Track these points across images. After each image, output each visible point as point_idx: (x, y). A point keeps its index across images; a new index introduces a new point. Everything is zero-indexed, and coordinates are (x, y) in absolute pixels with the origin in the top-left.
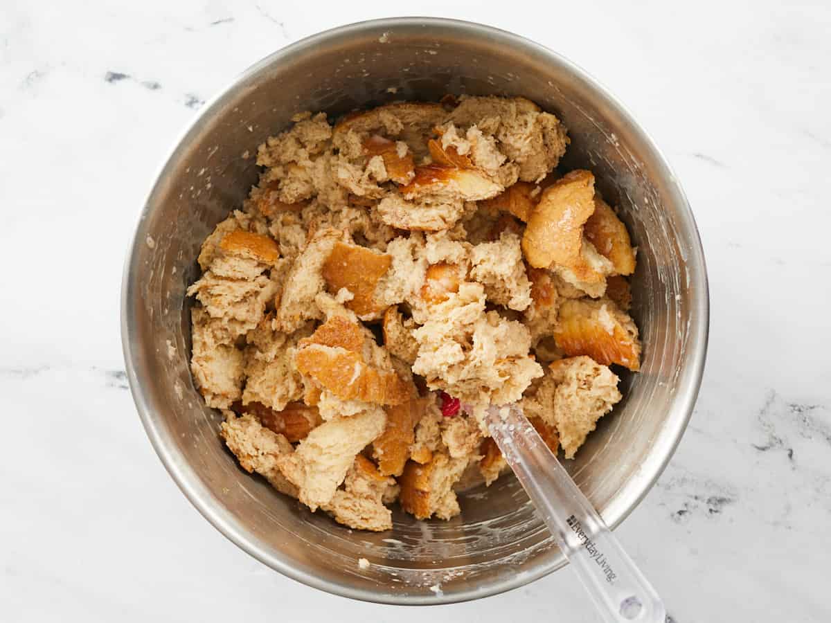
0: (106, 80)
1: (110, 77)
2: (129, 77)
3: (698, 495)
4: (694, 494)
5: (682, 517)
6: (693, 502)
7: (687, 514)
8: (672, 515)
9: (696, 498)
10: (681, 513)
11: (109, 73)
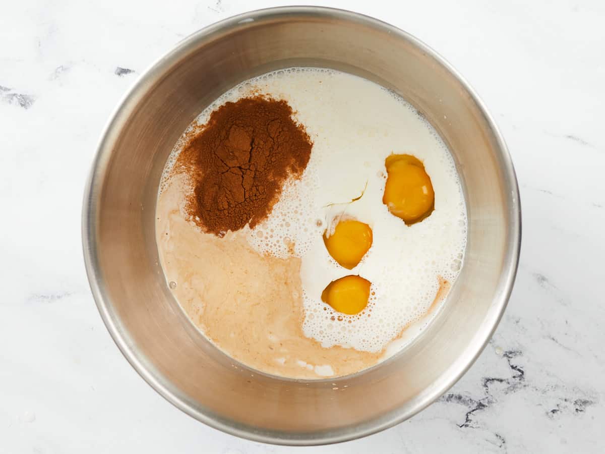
0: (115, 73)
1: (119, 71)
2: (134, 71)
3: (567, 398)
4: (564, 397)
5: (555, 415)
6: (564, 403)
7: (559, 412)
8: (547, 413)
9: (566, 400)
10: (554, 411)
11: (118, 68)
